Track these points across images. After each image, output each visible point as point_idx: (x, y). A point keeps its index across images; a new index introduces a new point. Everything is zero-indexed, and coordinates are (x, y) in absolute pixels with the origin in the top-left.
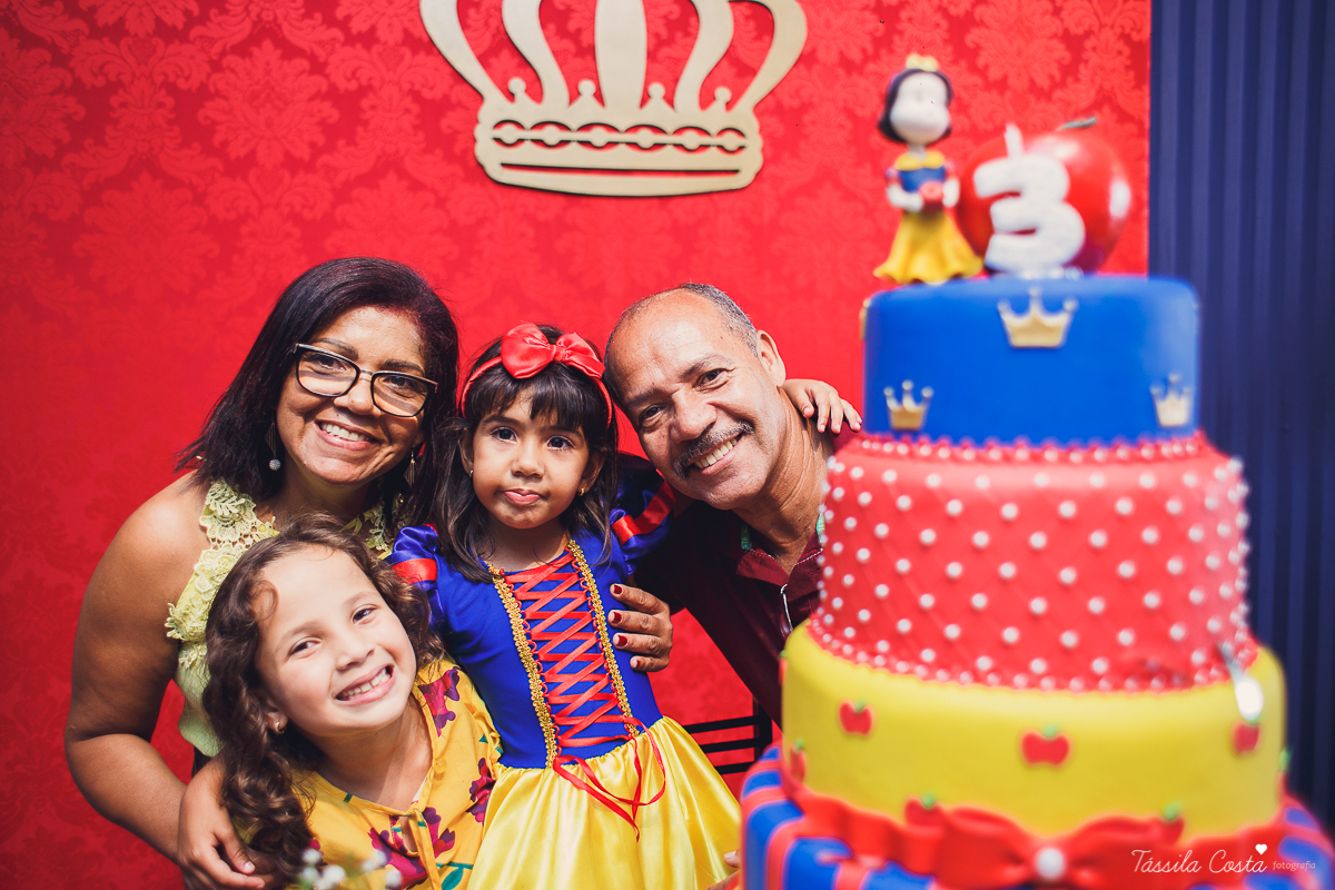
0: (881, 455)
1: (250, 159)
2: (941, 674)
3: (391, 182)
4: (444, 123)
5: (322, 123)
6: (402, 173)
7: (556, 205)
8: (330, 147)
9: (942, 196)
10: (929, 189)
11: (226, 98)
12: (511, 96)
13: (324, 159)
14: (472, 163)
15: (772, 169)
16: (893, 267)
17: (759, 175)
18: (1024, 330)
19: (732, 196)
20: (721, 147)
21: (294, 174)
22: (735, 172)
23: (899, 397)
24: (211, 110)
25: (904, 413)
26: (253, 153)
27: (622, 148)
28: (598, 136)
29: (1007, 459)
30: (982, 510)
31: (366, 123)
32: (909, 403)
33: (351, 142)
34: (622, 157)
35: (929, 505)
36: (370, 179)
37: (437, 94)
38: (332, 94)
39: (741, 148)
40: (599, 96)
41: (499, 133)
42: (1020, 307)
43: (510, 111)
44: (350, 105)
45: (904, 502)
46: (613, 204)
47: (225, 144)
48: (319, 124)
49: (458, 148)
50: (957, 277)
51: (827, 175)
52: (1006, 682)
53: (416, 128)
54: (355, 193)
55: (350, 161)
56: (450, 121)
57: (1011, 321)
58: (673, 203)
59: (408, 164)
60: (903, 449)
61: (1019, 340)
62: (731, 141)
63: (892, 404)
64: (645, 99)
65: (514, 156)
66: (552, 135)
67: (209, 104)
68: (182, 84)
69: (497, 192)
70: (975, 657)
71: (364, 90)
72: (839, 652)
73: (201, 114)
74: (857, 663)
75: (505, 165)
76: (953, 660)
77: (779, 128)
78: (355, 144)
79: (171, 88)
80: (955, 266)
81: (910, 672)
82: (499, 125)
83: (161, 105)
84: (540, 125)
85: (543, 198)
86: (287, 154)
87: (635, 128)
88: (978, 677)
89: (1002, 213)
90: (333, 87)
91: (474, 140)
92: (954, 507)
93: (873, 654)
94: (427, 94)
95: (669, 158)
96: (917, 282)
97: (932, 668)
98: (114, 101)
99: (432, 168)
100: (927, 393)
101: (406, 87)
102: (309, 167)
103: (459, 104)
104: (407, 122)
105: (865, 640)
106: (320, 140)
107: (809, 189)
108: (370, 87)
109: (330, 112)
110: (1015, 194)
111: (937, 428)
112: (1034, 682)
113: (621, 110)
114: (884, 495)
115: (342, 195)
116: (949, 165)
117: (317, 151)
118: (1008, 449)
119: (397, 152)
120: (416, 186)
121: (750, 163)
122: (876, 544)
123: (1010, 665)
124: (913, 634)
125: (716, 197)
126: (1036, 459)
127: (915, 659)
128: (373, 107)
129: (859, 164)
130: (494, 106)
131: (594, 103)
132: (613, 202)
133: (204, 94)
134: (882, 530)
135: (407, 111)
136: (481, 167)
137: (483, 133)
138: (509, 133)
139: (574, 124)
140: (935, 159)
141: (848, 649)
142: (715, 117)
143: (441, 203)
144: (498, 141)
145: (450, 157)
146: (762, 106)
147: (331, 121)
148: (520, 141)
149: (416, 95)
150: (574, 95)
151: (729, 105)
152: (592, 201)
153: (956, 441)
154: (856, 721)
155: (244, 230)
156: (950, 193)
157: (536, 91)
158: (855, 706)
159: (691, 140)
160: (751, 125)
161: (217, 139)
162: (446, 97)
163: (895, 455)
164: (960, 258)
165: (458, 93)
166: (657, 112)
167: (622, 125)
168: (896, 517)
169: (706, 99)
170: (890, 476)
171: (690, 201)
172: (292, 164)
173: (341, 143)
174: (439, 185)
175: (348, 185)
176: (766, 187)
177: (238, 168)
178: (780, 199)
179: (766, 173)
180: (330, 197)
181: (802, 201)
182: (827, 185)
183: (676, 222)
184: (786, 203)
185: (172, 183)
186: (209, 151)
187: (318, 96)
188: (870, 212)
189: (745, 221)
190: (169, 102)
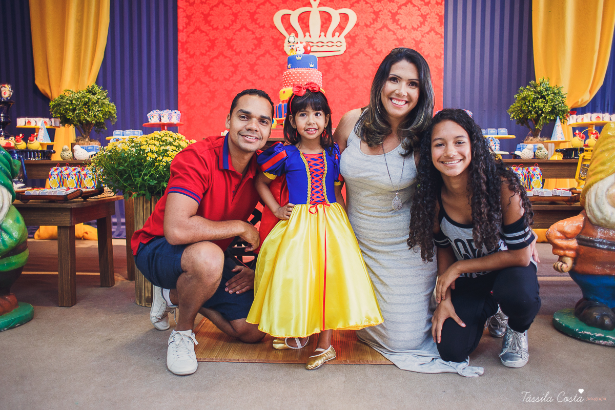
1: (240, 52)
3: (267, 56)
4: (278, 43)
5: (254, 44)
6: (270, 54)
8: (255, 49)
11: (236, 40)
13: (255, 51)
14: (283, 51)
15: (348, 50)
19: (339, 56)
20: (336, 46)
21: (249, 55)
22: (340, 51)
24: (233, 43)
27: (315, 47)
31: (262, 44)
33: (260, 48)
34: (316, 49)
36: (263, 55)
38: (256, 38)
39: (341, 46)
40: (310, 36)
47: (236, 49)
49: (281, 48)
51: (361, 51)
53: (272, 44)
54: (260, 58)
55: (260, 52)
56: (280, 43)
58: (326, 58)
59: (271, 52)
62: (339, 44)
64: (320, 36)
67: (233, 41)
68: (228, 38)
71: (262, 37)
73: (231, 43)
77: (350, 40)
79: (226, 39)
83: (224, 42)
91: (284, 46)
94: (275, 37)
95: (325, 49)
98: (216, 42)
99: (275, 53)
101: (270, 36)
102: (251, 53)
103: (281, 39)
104: (271, 43)
106: (254, 48)
107: (357, 54)
108: (264, 37)
109: (256, 42)
113: (315, 38)
115: (258, 58)
117: (253, 50)
119: (269, 49)
120: (272, 56)
121: (343, 49)
125: (335, 57)
128: (264, 41)
129: (369, 48)
133: (232, 39)
135: (271, 41)
136: (285, 52)
137: (286, 44)
142: (335, 39)
143: (277, 59)
145: (279, 50)
146: (346, 36)
147: (256, 44)
149: (272, 38)
150: (305, 36)
151: (339, 36)
155: (239, 66)
157: (297, 36)
159: (330, 44)
160: (343, 41)
161: (234, 48)
162: (278, 38)
165: (281, 37)
166: (323, 39)
167: (315, 42)
169: (333, 35)
171: (329, 58)
172: (248, 52)
173: (258, 48)
174: (277, 56)
175: (259, 56)
176: (347, 54)
177: (238, 54)
178: (350, 56)
179: (347, 51)
180: (255, 59)
181: (355, 57)
182: (362, 53)
183: (327, 62)
184: (352, 57)
185: (226, 57)
186: (233, 50)
187: (253, 39)
188: (371, 59)
189: (342, 62)
190: (226, 41)
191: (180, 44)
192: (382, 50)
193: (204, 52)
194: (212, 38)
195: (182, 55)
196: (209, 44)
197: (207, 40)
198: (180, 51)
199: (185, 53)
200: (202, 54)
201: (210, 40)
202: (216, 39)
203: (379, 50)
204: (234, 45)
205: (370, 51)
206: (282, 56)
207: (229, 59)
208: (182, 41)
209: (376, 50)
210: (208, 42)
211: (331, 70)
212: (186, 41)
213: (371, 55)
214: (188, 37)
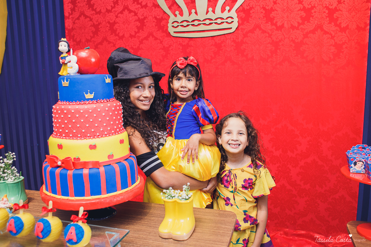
3: (151, 38)
4: (162, 24)
6: (153, 36)
8: (138, 32)
11: (119, 23)
12: (176, 15)
13: (138, 34)
14: (168, 32)
15: (241, 26)
19: (230, 35)
20: (227, 22)
21: (132, 39)
22: (231, 28)
26: (124, 35)
27: (202, 25)
28: (196, 23)
31: (145, 26)
33: (143, 30)
34: (202, 27)
36: (146, 38)
37: (160, 17)
38: (139, 20)
40: (196, 13)
43: (176, 19)
44: (142, 22)
47: (119, 33)
48: (136, 27)
49: (165, 29)
51: (258, 26)
53: (156, 25)
54: (144, 42)
55: (142, 34)
56: (163, 23)
58: (215, 38)
59: (154, 34)
62: (229, 20)
64: (207, 12)
65: (177, 30)
67: (116, 25)
68: (111, 21)
69: (173, 39)
71: (145, 18)
73: (114, 27)
75: (174, 32)
78: (143, 31)
79: (109, 22)
82: (173, 23)
83: (107, 26)
84: (182, 22)
85: (183, 39)
86: (130, 34)
87: (205, 20)
90: (139, 18)
91: (168, 27)
94: (158, 17)
95: (214, 26)
98: (100, 27)
99: (159, 34)
101: (153, 16)
102: (134, 37)
103: (165, 19)
104: (154, 24)
106: (137, 30)
107: (252, 31)
109: (138, 24)
113: (202, 15)
115: (141, 42)
117: (136, 33)
119: (152, 31)
120: (156, 39)
121: (235, 26)
125: (226, 35)
128: (147, 22)
129: (267, 22)
130: (172, 18)
131: (195, 15)
132: (200, 39)
133: (115, 23)
135: (154, 22)
136: (170, 33)
137: (170, 25)
139: (190, 20)
142: (225, 14)
143: (161, 42)
144: (173, 26)
145: (163, 32)
146: (238, 9)
147: (138, 26)
148: (178, 26)
149: (156, 18)
150: (190, 13)
151: (229, 11)
152: (195, 39)
157: (181, 14)
159: (219, 21)
160: (235, 15)
161: (117, 32)
162: (162, 17)
165: (165, 16)
166: (211, 15)
167: (202, 19)
169: (223, 10)
172: (131, 36)
173: (141, 30)
174: (161, 38)
175: (142, 40)
176: (240, 31)
177: (122, 38)
178: (243, 34)
179: (240, 28)
180: (139, 43)
181: (250, 34)
182: (257, 30)
183: (216, 43)
184: (245, 35)
185: (109, 42)
186: (116, 35)
188: (270, 36)
189: (234, 41)
190: (109, 25)
191: (67, 32)
192: (283, 24)
193: (89, 38)
194: (95, 23)
196: (93, 29)
197: (91, 26)
199: (72, 40)
201: (94, 25)
202: (100, 24)
203: (279, 24)
204: (117, 29)
205: (269, 27)
206: (166, 39)
207: (112, 44)
208: (69, 28)
209: (275, 25)
210: (93, 27)
211: (221, 52)
212: (72, 27)
213: (270, 32)
214: (74, 23)
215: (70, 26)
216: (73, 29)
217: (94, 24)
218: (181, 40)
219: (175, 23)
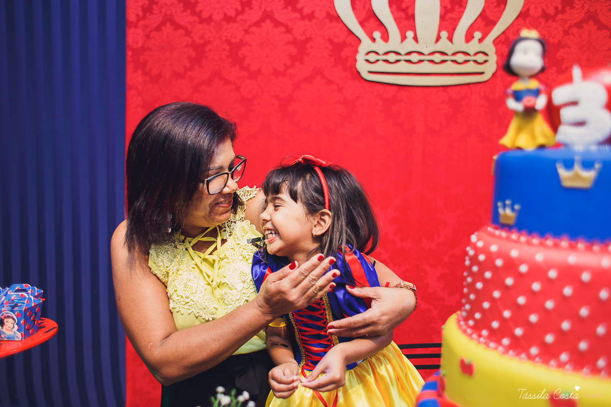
0: (493, 235)
1: (259, 71)
2: (511, 352)
3: (318, 81)
4: (342, 53)
5: (289, 55)
6: (323, 77)
7: (393, 90)
8: (292, 66)
9: (535, 104)
10: (528, 100)
11: (250, 46)
12: (374, 40)
13: (290, 71)
14: (355, 71)
16: (506, 141)
17: (494, 75)
18: (570, 179)
19: (480, 86)
20: (475, 62)
21: (277, 78)
22: (482, 73)
23: (504, 206)
24: (244, 51)
25: (506, 216)
26: (260, 69)
27: (426, 63)
28: (415, 57)
29: (556, 246)
30: (538, 272)
31: (308, 54)
32: (508, 211)
33: (302, 63)
34: (426, 67)
35: (511, 266)
36: (309, 79)
37: (340, 40)
38: (295, 42)
39: (486, 61)
40: (416, 39)
41: (368, 57)
42: (569, 165)
43: (373, 47)
44: (301, 47)
45: (499, 263)
46: (420, 89)
47: (249, 65)
49: (348, 64)
50: (542, 147)
52: (546, 362)
53: (330, 56)
54: (303, 86)
55: (301, 71)
56: (346, 52)
57: (563, 173)
58: (449, 90)
59: (326, 72)
60: (504, 234)
61: (567, 183)
62: (480, 58)
63: (501, 211)
64: (438, 38)
65: (374, 68)
66: (392, 57)
67: (243, 48)
68: (233, 40)
69: (365, 84)
70: (530, 347)
71: (308, 40)
72: (465, 332)
73: (240, 53)
74: (472, 338)
75: (370, 72)
76: (518, 347)
79: (228, 42)
80: (541, 140)
81: (496, 349)
82: (368, 53)
83: (224, 50)
84: (387, 53)
85: (387, 87)
86: (274, 69)
87: (432, 53)
88: (530, 358)
89: (567, 114)
90: (295, 39)
91: (356, 61)
92: (523, 268)
93: (480, 336)
94: (336, 40)
95: (449, 67)
96: (519, 149)
97: (508, 348)
98: (207, 49)
99: (336, 74)
100: (517, 207)
101: (326, 37)
102: (283, 74)
103: (350, 45)
104: (326, 53)
105: (477, 328)
106: (288, 62)
108: (311, 38)
109: (293, 49)
110: (574, 103)
111: (523, 225)
112: (561, 365)
113: (427, 44)
114: (491, 257)
115: (297, 86)
116: (542, 87)
117: (287, 67)
118: (557, 240)
119: (322, 67)
120: (329, 82)
121: (490, 69)
122: (485, 281)
123: (548, 354)
124: (499, 329)
125: (472, 86)
126: (573, 247)
127: (499, 342)
128: (312, 47)
130: (366, 44)
131: (413, 42)
133: (241, 44)
134: (488, 275)
135: (327, 48)
136: (359, 73)
137: (360, 57)
138: (372, 57)
139: (403, 52)
140: (534, 84)
141: (469, 331)
142: (473, 47)
143: (340, 89)
144: (367, 61)
145: (345, 69)
146: (498, 40)
147: (293, 54)
148: (377, 61)
149: (330, 41)
150: (404, 38)
151: (481, 41)
153: (530, 232)
154: (467, 369)
155: (255, 102)
156: (541, 103)
157: (385, 37)
158: (467, 361)
159: (460, 58)
160: (491, 50)
161: (246, 63)
162: (344, 42)
163: (500, 237)
164: (545, 136)
165: (350, 39)
166: (444, 45)
167: (426, 52)
168: (495, 269)
169: (469, 37)
170: (494, 248)
171: (458, 88)
172: (276, 73)
173: (297, 63)
174: (339, 82)
175: (300, 82)
177: (254, 75)
179: (498, 74)
180: (291, 87)
183: (451, 98)
185: (227, 82)
186: (243, 68)
187: (288, 43)
189: (486, 97)
190: (228, 48)
191: (129, 53)
193: (182, 70)
194: (198, 41)
195: (134, 78)
196: (192, 52)
197: (187, 46)
198: (130, 67)
199: (140, 72)
200: (177, 76)
201: (193, 45)
202: (207, 43)
204: (245, 56)
208: (135, 46)
210: (191, 50)
211: (459, 116)
212: (143, 46)
214: (148, 37)
215: (137, 43)
216: (144, 49)
217: (194, 42)
218: (381, 88)
219: (372, 55)
